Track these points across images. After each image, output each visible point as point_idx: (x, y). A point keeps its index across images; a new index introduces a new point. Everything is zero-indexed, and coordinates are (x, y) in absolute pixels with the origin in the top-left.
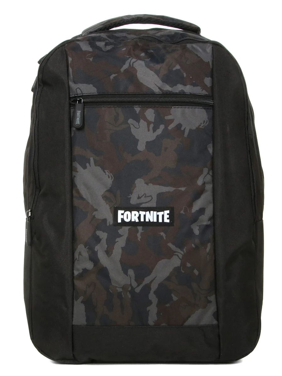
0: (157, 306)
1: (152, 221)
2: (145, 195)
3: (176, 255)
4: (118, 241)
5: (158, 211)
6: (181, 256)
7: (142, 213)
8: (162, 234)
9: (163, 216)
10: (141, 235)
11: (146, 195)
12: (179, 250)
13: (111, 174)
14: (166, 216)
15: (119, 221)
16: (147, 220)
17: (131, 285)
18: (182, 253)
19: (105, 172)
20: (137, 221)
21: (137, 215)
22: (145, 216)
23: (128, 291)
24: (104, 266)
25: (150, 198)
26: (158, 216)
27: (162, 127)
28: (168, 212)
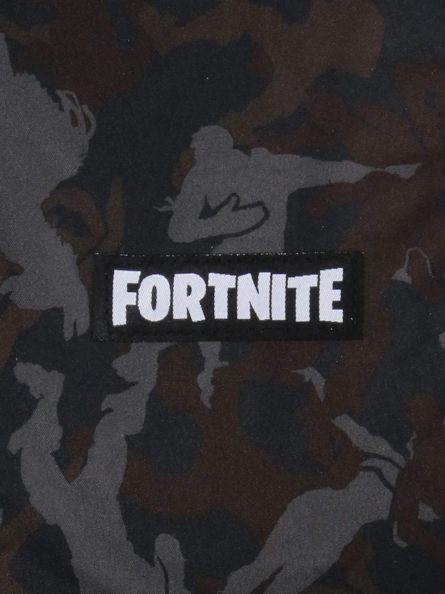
1: (263, 316)
2: (234, 199)
3: (370, 468)
4: (110, 410)
5: (291, 274)
6: (392, 475)
7: (221, 282)
8: (311, 375)
9: (315, 293)
11: (238, 201)
12: (383, 447)
13: (85, 107)
14: (329, 296)
15: (119, 318)
16: (243, 314)
18: (398, 458)
19: (56, 99)
20: (198, 316)
21: (200, 292)
22: (232, 294)
24: (50, 520)
25: (259, 212)
26: (291, 294)
28: (337, 274)
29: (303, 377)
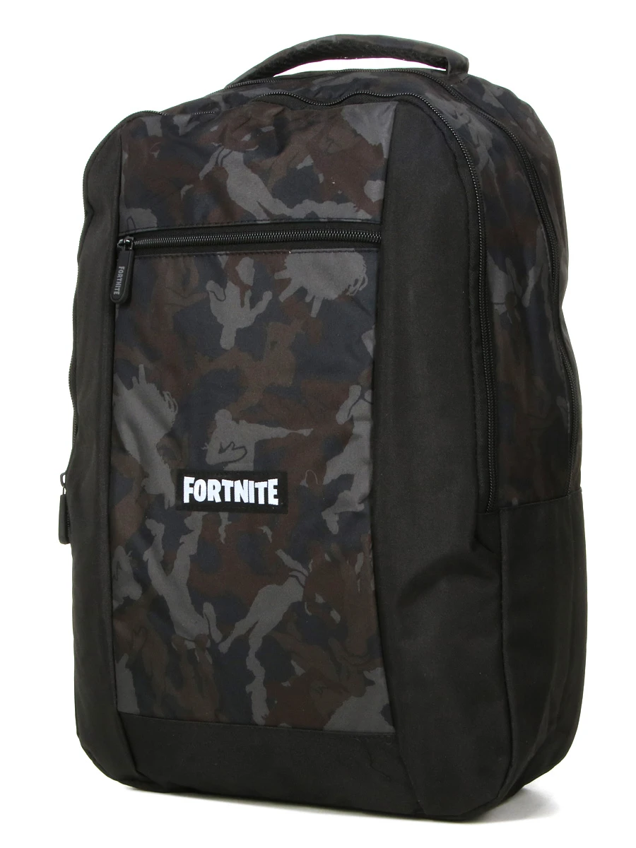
0: (265, 683)
1: (246, 501)
2: (232, 445)
3: (292, 576)
4: (183, 543)
5: (256, 481)
6: (303, 579)
7: (228, 484)
8: (266, 529)
9: (266, 490)
10: (225, 531)
11: (234, 445)
12: (300, 567)
13: (174, 399)
14: (273, 492)
15: (186, 500)
16: (237, 500)
17: (210, 636)
18: (306, 572)
19: (163, 395)
20: (218, 500)
21: (218, 489)
22: (232, 490)
23: (207, 649)
24: (160, 594)
25: (242, 451)
26: (256, 490)
27: (268, 296)
28: (274, 482)
29: (263, 531)
